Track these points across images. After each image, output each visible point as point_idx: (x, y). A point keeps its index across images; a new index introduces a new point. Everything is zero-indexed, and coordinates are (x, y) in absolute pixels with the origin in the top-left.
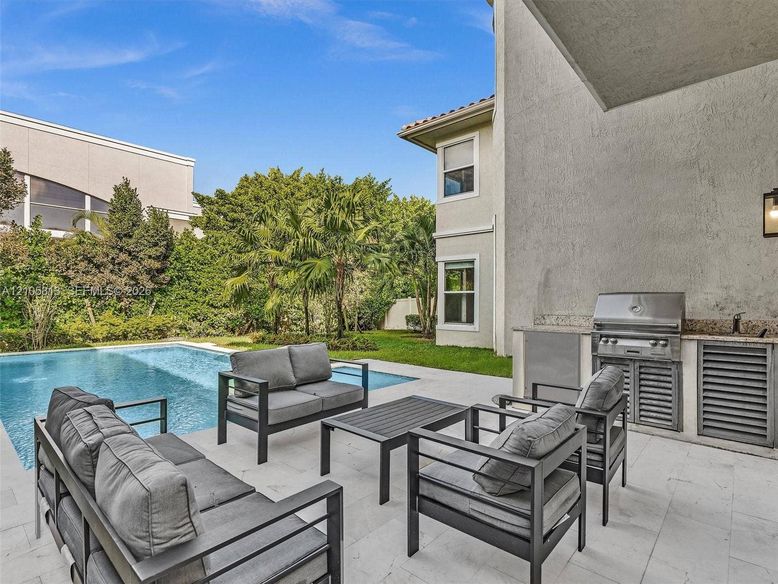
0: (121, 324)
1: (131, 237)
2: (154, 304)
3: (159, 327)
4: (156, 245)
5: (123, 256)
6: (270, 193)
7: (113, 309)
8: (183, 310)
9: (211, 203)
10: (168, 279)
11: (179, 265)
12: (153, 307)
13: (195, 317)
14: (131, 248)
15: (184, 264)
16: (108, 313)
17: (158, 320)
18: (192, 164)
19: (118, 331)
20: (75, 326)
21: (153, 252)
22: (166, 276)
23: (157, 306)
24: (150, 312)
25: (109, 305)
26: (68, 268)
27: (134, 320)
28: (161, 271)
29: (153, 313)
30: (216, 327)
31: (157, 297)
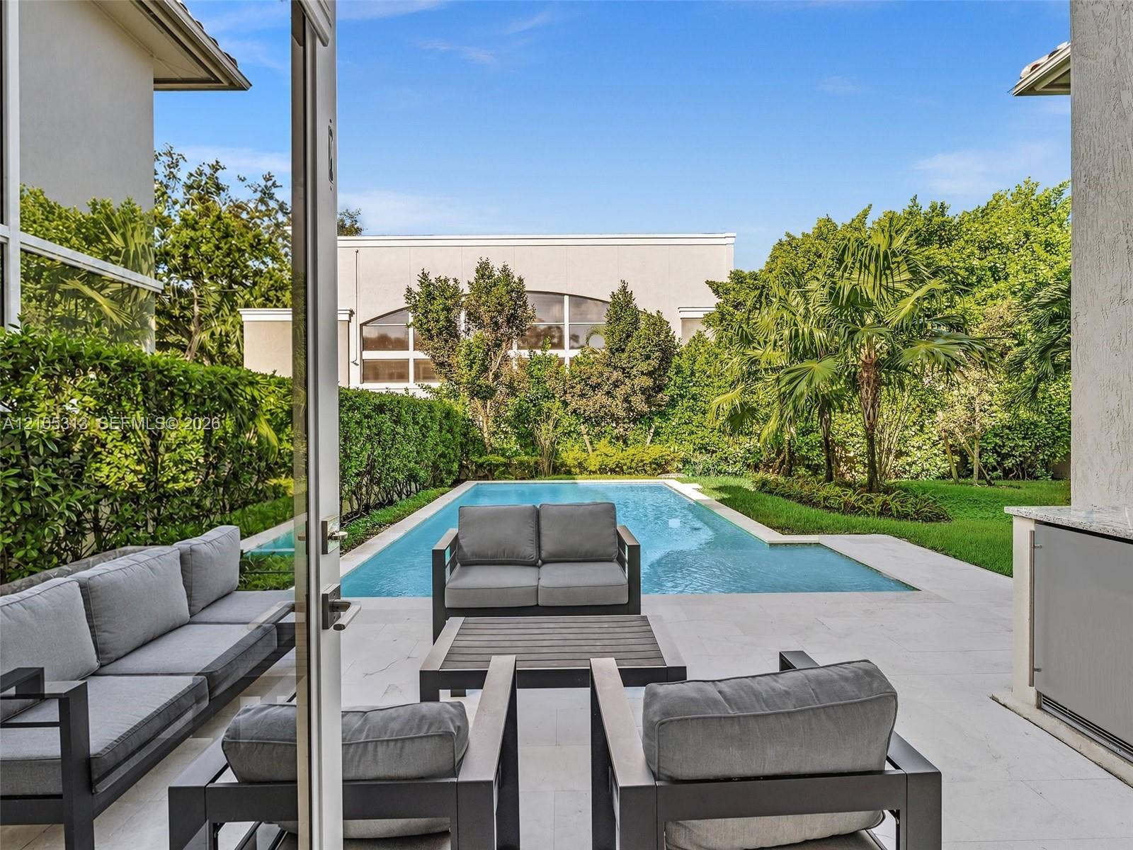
0: (617, 455)
1: (623, 351)
2: (652, 431)
3: (656, 459)
4: (648, 357)
5: (616, 375)
6: (809, 260)
7: (610, 436)
8: (688, 438)
9: (727, 292)
10: (667, 399)
11: (679, 380)
12: (652, 434)
13: (704, 448)
14: (624, 363)
15: (685, 378)
16: (604, 441)
17: (655, 451)
18: (731, 241)
19: (611, 463)
20: (571, 455)
21: (644, 366)
22: (664, 397)
23: (657, 434)
24: (649, 440)
25: (605, 432)
26: (565, 392)
27: (631, 451)
28: (660, 389)
29: (652, 441)
30: (731, 462)
31: (657, 421)
